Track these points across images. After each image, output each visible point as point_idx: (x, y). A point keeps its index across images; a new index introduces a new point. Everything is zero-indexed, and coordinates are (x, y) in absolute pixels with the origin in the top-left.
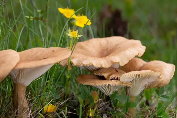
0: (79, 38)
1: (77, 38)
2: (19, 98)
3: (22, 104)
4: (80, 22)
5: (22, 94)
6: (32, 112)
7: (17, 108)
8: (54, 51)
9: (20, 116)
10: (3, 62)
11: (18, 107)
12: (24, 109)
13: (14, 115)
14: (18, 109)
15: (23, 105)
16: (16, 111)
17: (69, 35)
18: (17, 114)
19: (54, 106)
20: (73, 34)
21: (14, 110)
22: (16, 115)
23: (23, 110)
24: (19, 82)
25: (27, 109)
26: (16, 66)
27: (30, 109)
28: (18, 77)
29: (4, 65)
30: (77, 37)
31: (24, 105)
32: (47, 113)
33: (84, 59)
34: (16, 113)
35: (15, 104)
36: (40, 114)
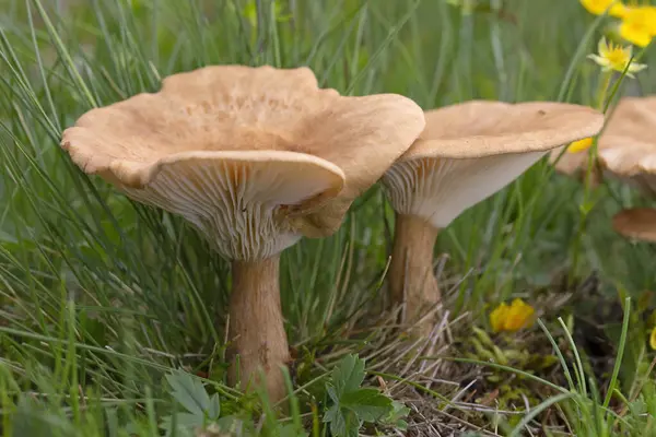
0: (635, 74)
1: (627, 74)
2: (410, 267)
3: (418, 287)
4: (637, 27)
5: (420, 255)
6: (451, 319)
7: (401, 302)
8: (542, 113)
9: (409, 330)
10: (369, 132)
11: (405, 299)
12: (425, 306)
13: (391, 322)
14: (404, 306)
15: (421, 291)
16: (395, 312)
17: (599, 60)
18: (399, 321)
19: (530, 310)
20: (614, 60)
21: (389, 309)
22: (394, 325)
23: (421, 310)
24: (415, 209)
25: (434, 307)
26: (412, 148)
27: (445, 309)
28: (414, 191)
29: (370, 140)
30: (626, 69)
31: (425, 291)
32: (502, 329)
33: (645, 153)
34: (395, 317)
35: (396, 286)
36: (477, 330)
